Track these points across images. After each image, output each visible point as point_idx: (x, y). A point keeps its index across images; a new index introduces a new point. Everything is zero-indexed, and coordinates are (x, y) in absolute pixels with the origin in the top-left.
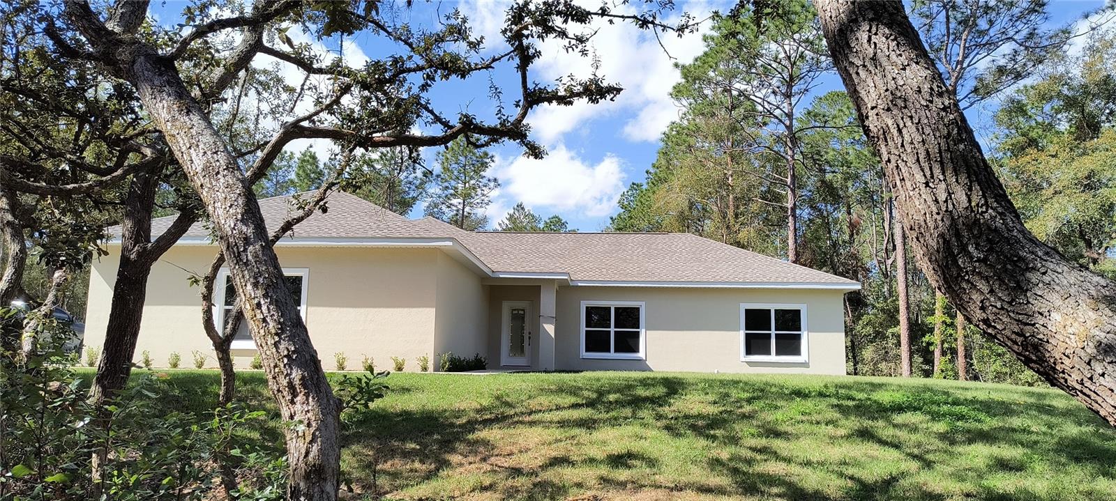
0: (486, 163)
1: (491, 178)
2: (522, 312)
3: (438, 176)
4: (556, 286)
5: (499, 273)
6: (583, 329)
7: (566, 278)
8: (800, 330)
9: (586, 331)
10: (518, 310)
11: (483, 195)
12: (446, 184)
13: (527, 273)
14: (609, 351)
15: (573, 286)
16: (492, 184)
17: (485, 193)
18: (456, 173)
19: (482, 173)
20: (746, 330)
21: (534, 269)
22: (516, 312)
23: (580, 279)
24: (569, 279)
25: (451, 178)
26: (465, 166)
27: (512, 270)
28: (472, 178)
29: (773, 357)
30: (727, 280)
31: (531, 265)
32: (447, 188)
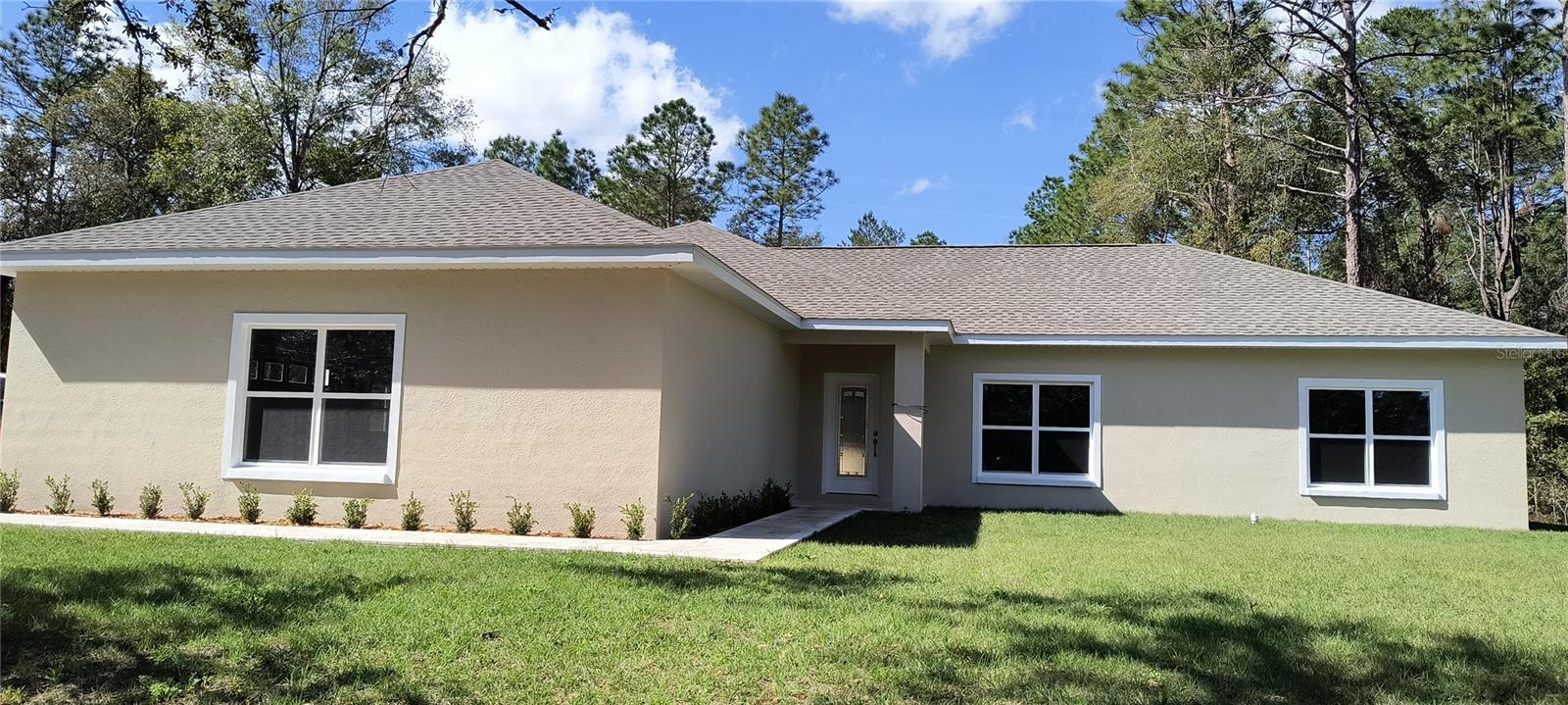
0: (815, 146)
1: (823, 170)
2: (861, 394)
3: (742, 169)
4: (925, 346)
5: (812, 322)
6: (979, 427)
7: (945, 329)
8: (1427, 433)
9: (984, 431)
10: (854, 390)
11: (811, 197)
12: (754, 182)
13: (868, 321)
14: (1028, 469)
15: (958, 345)
16: (825, 180)
17: (815, 194)
18: (769, 165)
19: (810, 163)
20: (1312, 431)
21: (881, 313)
22: (850, 394)
23: (972, 331)
24: (950, 332)
25: (762, 173)
26: (782, 153)
27: (838, 315)
28: (793, 171)
29: (1369, 488)
30: (1272, 333)
31: (876, 305)
32: (755, 188)
